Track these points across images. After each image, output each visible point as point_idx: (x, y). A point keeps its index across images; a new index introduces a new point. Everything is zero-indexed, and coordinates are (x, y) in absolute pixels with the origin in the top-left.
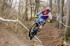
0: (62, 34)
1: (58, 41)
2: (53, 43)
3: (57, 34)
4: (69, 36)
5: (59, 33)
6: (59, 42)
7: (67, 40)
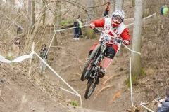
0: (122, 70)
1: (114, 87)
2: (102, 92)
3: (111, 69)
4: (140, 75)
5: (116, 66)
6: (116, 90)
7: (135, 85)
